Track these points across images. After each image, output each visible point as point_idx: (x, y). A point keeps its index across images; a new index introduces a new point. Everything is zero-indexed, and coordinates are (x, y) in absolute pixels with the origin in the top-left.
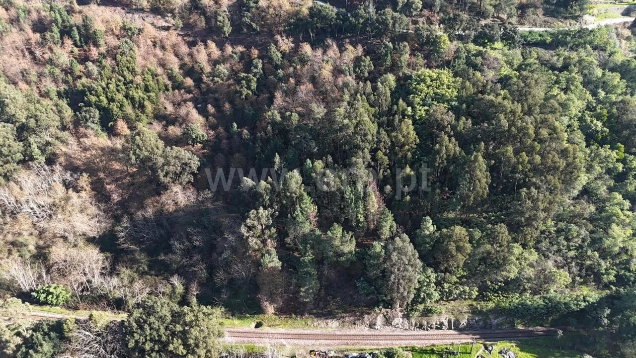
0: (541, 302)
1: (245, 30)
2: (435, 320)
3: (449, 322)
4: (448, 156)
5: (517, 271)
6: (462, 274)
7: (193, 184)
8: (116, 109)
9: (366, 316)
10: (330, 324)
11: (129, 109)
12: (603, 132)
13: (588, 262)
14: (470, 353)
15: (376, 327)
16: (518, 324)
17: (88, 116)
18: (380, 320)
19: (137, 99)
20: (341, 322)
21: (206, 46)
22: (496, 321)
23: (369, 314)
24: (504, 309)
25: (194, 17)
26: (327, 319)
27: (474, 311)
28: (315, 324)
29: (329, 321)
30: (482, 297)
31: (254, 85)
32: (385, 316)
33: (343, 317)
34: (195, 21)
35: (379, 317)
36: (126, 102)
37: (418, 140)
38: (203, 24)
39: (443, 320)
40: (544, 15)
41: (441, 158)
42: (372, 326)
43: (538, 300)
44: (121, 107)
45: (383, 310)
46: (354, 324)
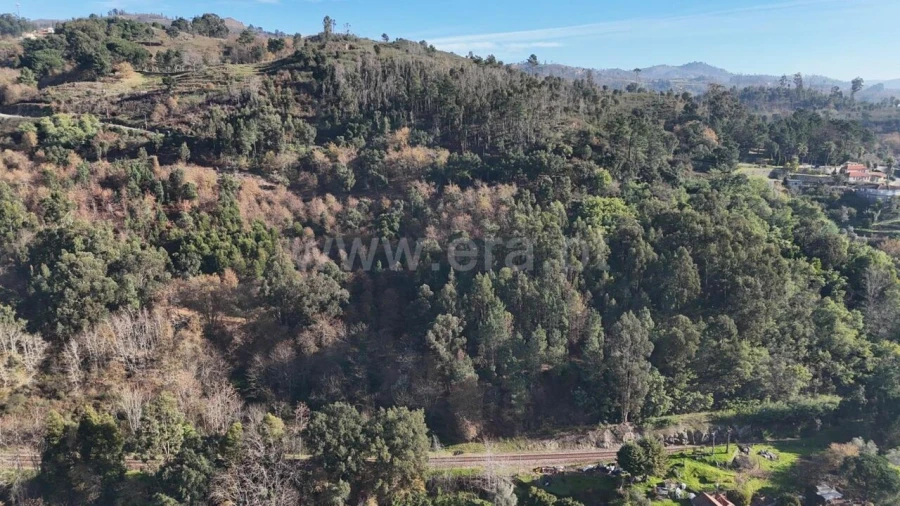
0: (785, 406)
1: (368, 186)
2: (672, 431)
3: (689, 433)
4: (648, 260)
5: (752, 367)
6: (692, 377)
7: (342, 318)
8: (223, 258)
9: (590, 433)
10: (548, 445)
11: (238, 257)
12: (794, 250)
13: (823, 365)
14: (727, 452)
15: (605, 445)
16: (766, 435)
17: (189, 263)
18: (608, 437)
19: (250, 247)
20: (560, 441)
21: (324, 200)
22: (741, 431)
23: (594, 430)
24: (746, 416)
25: (304, 175)
26: (544, 439)
27: (715, 421)
28: (530, 446)
29: (546, 442)
30: (717, 406)
31: (397, 226)
32: (612, 432)
33: (562, 436)
34: (306, 179)
35: (605, 434)
36: (235, 249)
37: (609, 251)
38: (316, 182)
39: (681, 431)
40: (695, 170)
41: (641, 262)
42: (599, 444)
43: (781, 405)
44: (230, 254)
45: (609, 426)
46: (578, 443)
